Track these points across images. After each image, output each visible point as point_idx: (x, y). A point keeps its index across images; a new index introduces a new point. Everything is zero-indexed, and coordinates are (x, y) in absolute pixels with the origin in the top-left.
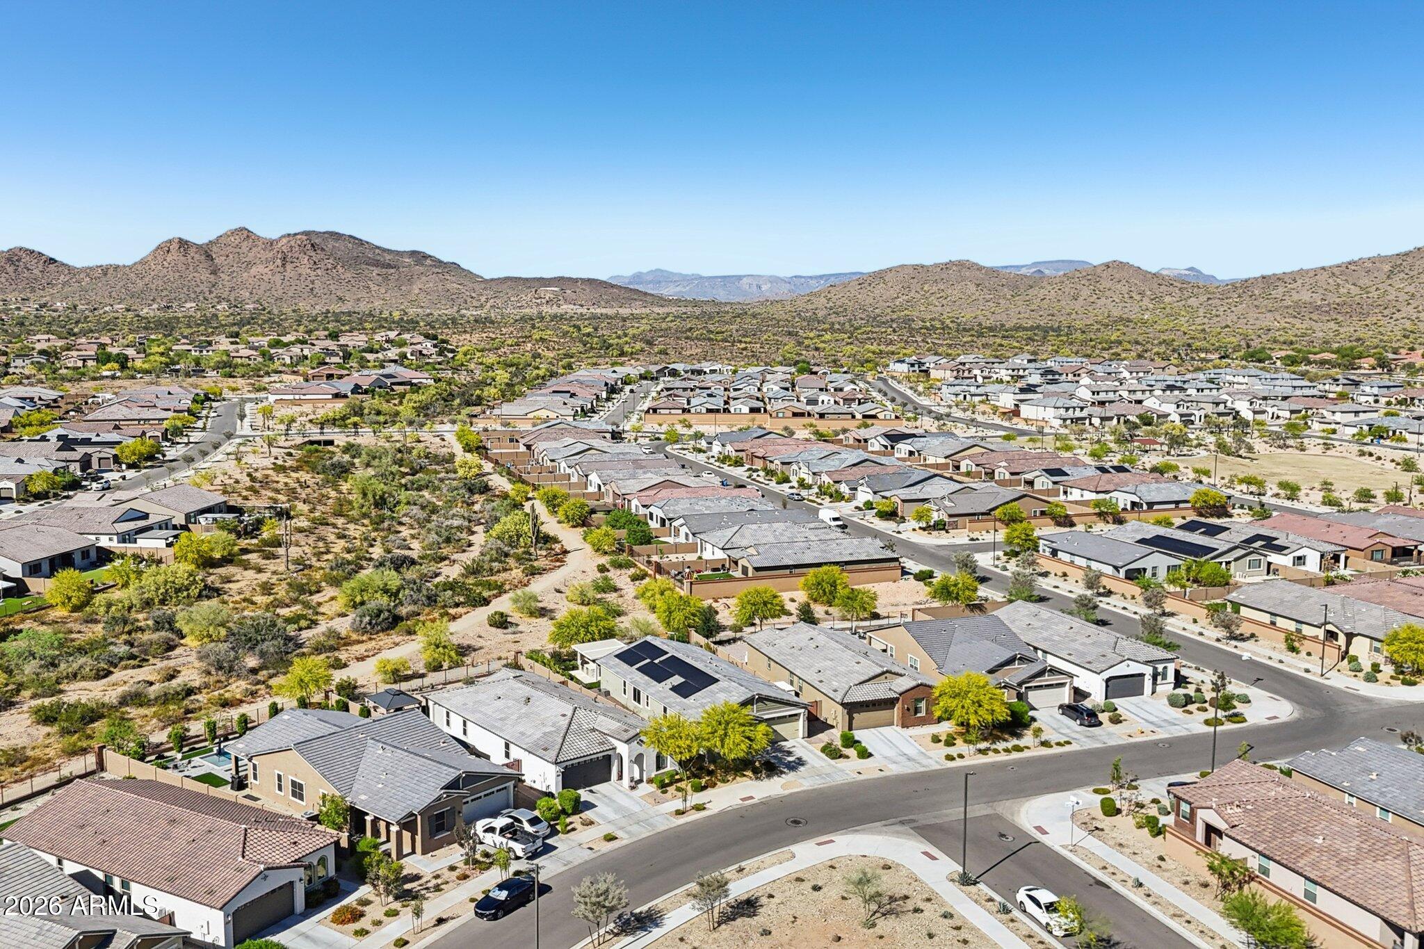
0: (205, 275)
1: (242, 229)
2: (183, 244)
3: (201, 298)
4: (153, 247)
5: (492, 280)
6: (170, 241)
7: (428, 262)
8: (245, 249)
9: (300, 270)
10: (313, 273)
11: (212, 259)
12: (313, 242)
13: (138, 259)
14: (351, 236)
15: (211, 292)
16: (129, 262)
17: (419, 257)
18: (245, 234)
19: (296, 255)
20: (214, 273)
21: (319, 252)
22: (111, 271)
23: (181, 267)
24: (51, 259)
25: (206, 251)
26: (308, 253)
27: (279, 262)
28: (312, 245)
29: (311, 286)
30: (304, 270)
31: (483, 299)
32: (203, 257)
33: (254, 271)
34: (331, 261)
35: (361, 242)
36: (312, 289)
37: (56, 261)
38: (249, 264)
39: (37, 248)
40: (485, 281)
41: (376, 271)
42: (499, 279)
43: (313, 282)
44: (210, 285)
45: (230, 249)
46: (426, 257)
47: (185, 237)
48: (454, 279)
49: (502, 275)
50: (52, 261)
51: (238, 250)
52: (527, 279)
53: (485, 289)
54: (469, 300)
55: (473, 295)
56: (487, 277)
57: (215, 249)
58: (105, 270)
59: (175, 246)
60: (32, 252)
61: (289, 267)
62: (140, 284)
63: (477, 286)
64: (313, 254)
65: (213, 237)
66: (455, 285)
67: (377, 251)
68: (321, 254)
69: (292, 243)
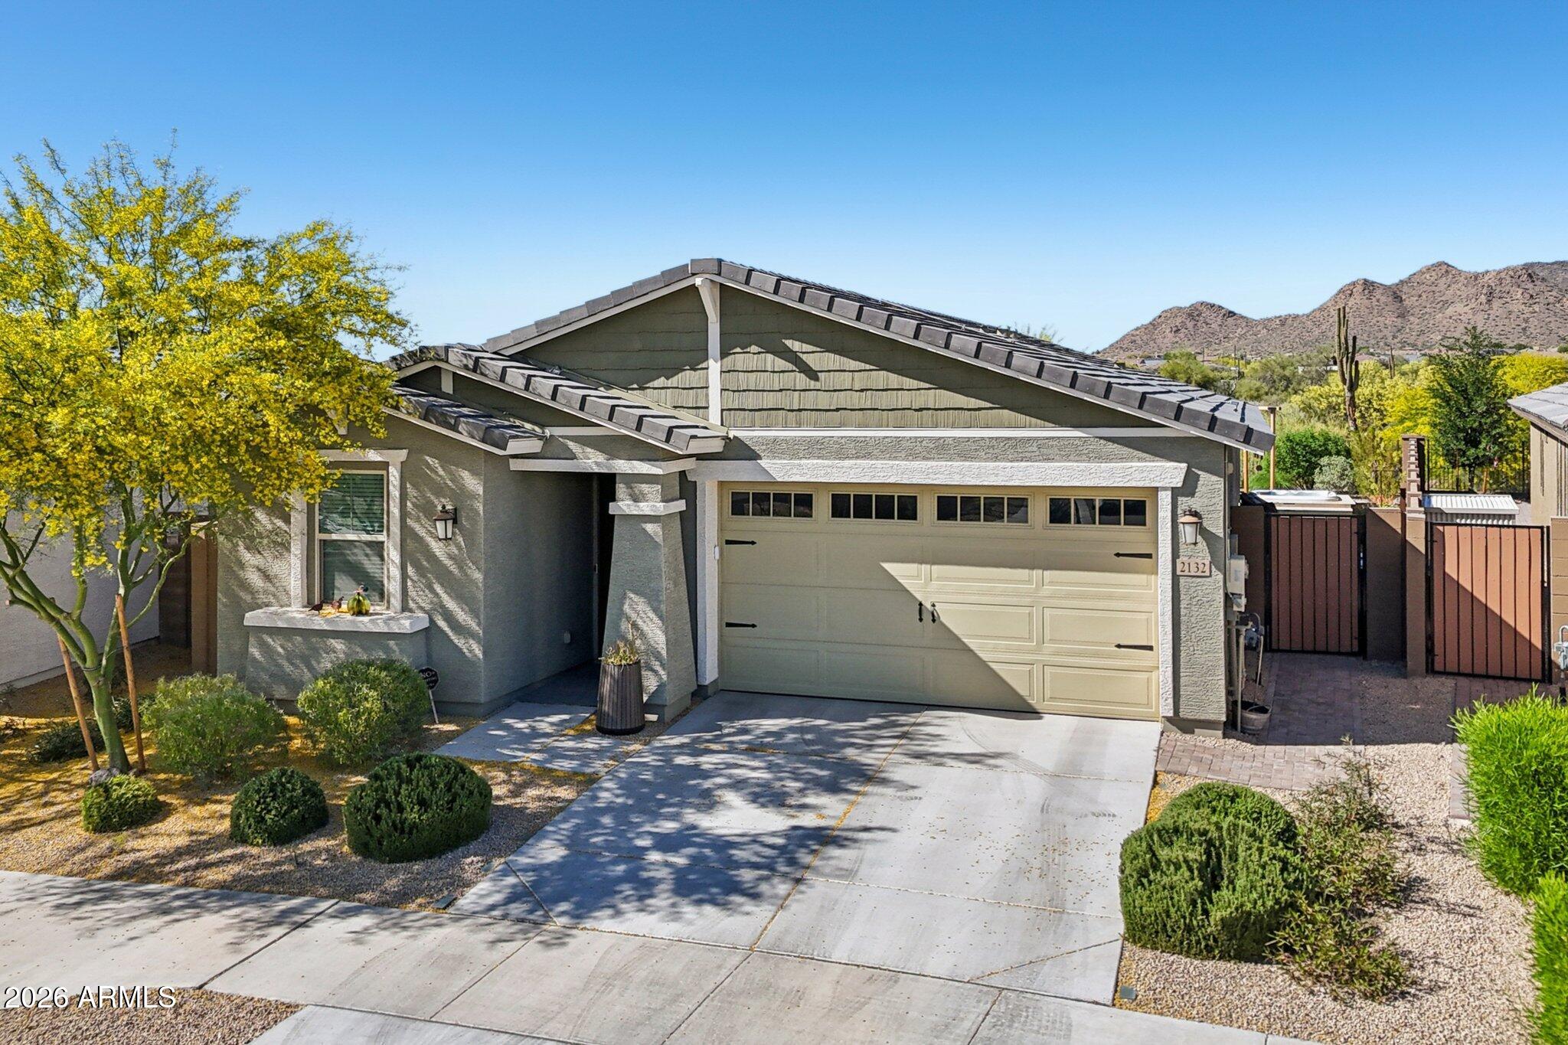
0: (1390, 319)
1: (1440, 264)
2: (1368, 286)
3: (1382, 344)
4: (1335, 291)
6: (1354, 284)
8: (1442, 286)
9: (1510, 307)
10: (1526, 310)
11: (1401, 301)
12: (1530, 272)
13: (1316, 306)
15: (1394, 337)
16: (1307, 311)
18: (1444, 269)
19: (1507, 289)
20: (1402, 316)
21: (1538, 283)
22: (1289, 322)
23: (1364, 311)
24: (1230, 312)
25: (1396, 293)
26: (1523, 285)
27: (1483, 299)
28: (1530, 275)
29: (1524, 325)
30: (1516, 307)
32: (1390, 299)
33: (1450, 311)
34: (1554, 293)
36: (1524, 329)
37: (1235, 314)
38: (1446, 304)
39: (1217, 302)
43: (1526, 321)
44: (1395, 329)
45: (1423, 288)
47: (1371, 278)
50: (1231, 314)
51: (1434, 288)
57: (1405, 289)
58: (1283, 321)
59: (1359, 288)
60: (1213, 306)
61: (1496, 304)
62: (1317, 332)
64: (1530, 286)
65: (1404, 276)
68: (1541, 286)
69: (1503, 275)
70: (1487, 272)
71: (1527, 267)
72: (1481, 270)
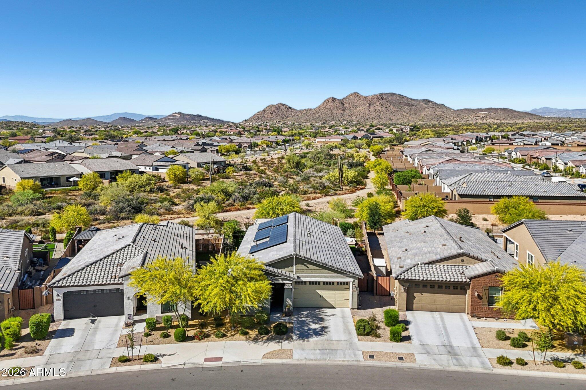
0: (340, 111)
1: (355, 93)
2: (334, 99)
3: (337, 120)
4: (323, 101)
5: (458, 110)
6: (329, 99)
7: (431, 103)
8: (356, 100)
9: (376, 108)
10: (381, 109)
11: (343, 105)
12: (382, 97)
13: (317, 106)
14: (399, 94)
15: (341, 117)
16: (314, 107)
17: (427, 102)
18: (356, 94)
19: (375, 102)
20: (344, 110)
21: (384, 100)
22: (309, 111)
23: (332, 108)
24: (290, 107)
25: (342, 102)
26: (379, 101)
27: (368, 105)
28: (382, 98)
29: (379, 114)
30: (378, 108)
31: (452, 118)
32: (340, 104)
33: (358, 109)
34: (388, 104)
35: (403, 97)
36: (380, 116)
37: (291, 108)
38: (357, 106)
39: (286, 103)
40: (454, 110)
41: (407, 107)
42: (461, 110)
43: (380, 113)
44: (341, 115)
45: (350, 101)
46: (429, 101)
47: (335, 97)
48: (440, 110)
49: (462, 108)
50: (290, 108)
51: (353, 101)
52: (474, 110)
53: (453, 114)
54: (445, 118)
55: (448, 116)
56: (455, 109)
57: (345, 101)
58: (307, 111)
59: (331, 100)
60: (284, 105)
61: (372, 107)
62: (317, 115)
63: (450, 113)
64: (381, 101)
65: (344, 97)
66: (440, 112)
67: (409, 100)
68: (385, 101)
69: (374, 97)
70: (369, 96)
71: (381, 94)
72: (367, 95)
